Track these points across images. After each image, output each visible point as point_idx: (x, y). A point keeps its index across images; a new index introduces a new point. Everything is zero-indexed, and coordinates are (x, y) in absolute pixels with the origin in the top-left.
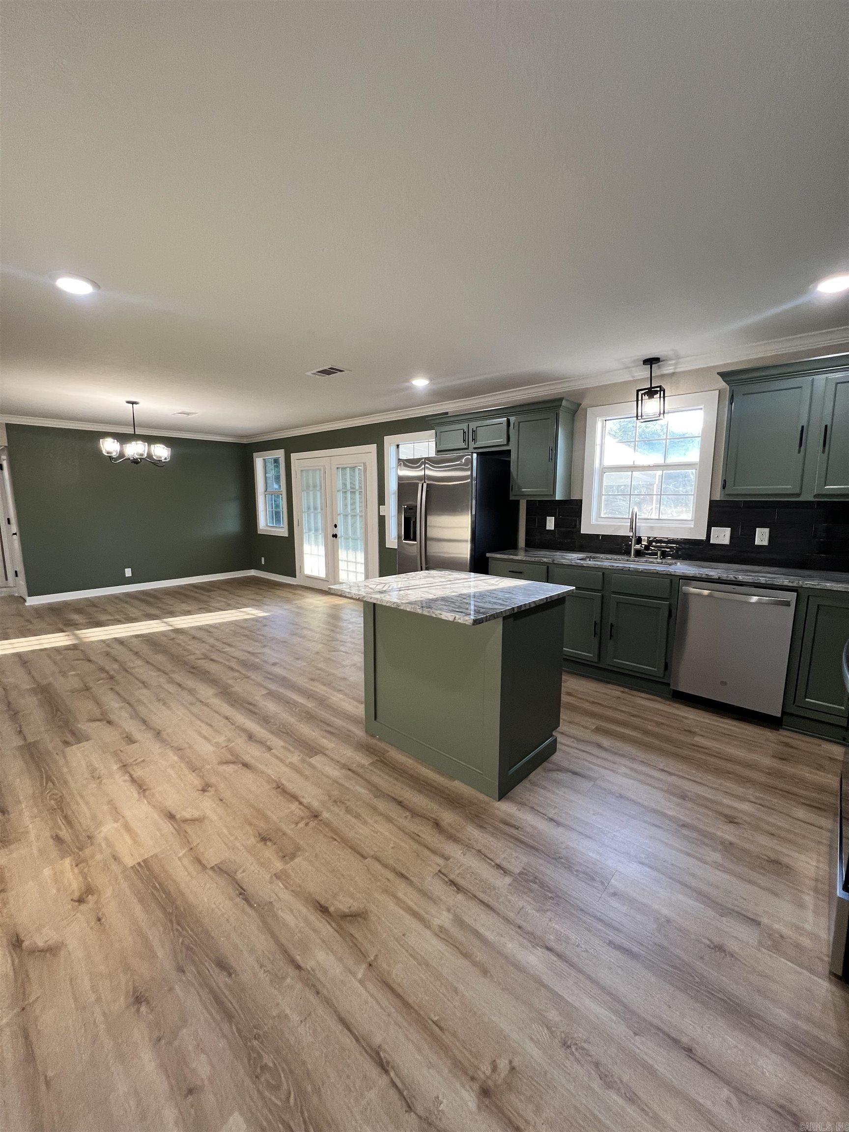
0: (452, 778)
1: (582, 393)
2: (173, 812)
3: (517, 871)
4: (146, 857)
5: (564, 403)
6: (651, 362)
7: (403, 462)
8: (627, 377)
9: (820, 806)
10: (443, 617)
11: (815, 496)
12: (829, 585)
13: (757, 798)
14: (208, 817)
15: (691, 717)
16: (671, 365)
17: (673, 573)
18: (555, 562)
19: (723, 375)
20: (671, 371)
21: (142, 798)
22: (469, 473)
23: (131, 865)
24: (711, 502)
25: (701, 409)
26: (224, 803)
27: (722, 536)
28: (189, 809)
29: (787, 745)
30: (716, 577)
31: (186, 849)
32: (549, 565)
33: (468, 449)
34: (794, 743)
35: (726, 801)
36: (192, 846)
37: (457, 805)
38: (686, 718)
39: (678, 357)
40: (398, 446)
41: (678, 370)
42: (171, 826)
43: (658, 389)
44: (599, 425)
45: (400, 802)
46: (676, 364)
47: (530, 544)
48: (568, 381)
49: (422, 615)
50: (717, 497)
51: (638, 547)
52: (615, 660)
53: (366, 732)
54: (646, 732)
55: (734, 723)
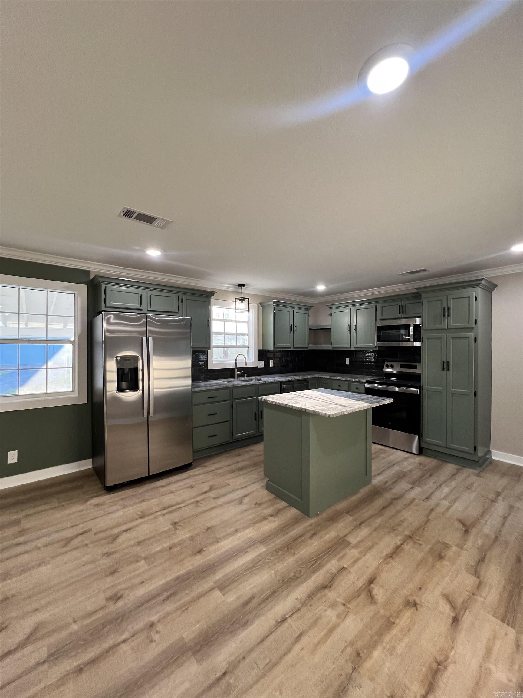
2: (450, 620)
4: (499, 622)
6: (242, 286)
14: (442, 592)
18: (234, 386)
21: (449, 660)
22: (189, 330)
23: (513, 630)
24: (258, 350)
26: (422, 586)
27: (262, 364)
28: (441, 609)
31: (476, 597)
32: (230, 388)
33: (144, 310)
36: (471, 595)
42: (465, 616)
50: (261, 348)
51: (238, 373)
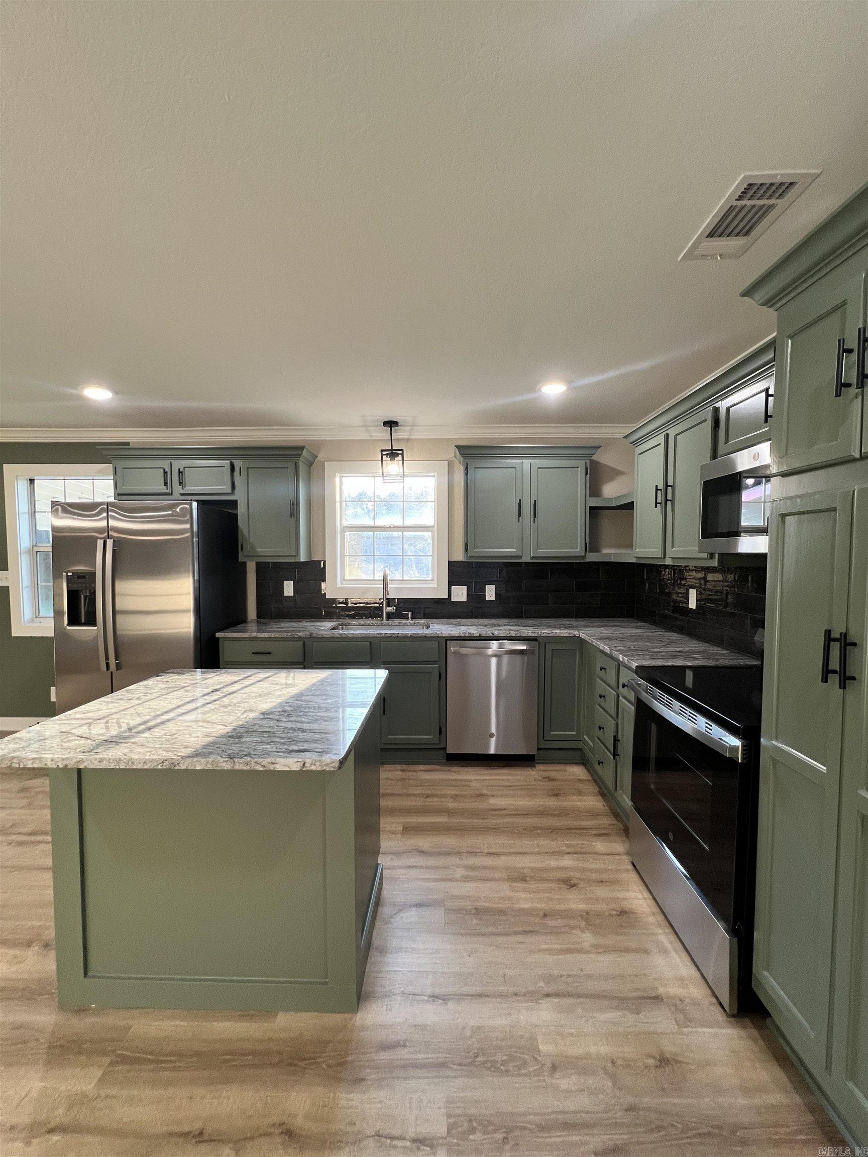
0: (269, 1013)
1: (319, 444)
3: (442, 1130)
5: (305, 453)
6: (391, 424)
7: (62, 507)
8: (364, 436)
9: (605, 832)
10: (279, 767)
11: (532, 558)
12: (558, 632)
13: (568, 846)
15: (473, 777)
16: (404, 431)
17: (440, 635)
18: (313, 635)
19: (459, 447)
20: (406, 437)
22: (188, 526)
24: (450, 562)
25: (434, 476)
27: (460, 594)
29: (550, 779)
30: (478, 635)
32: (305, 640)
33: (171, 494)
34: (553, 774)
35: (553, 863)
37: (302, 1064)
38: (470, 781)
39: (414, 425)
40: (32, 481)
41: (412, 437)
43: (401, 452)
44: (337, 480)
45: (201, 1134)
46: (411, 431)
47: (264, 615)
48: (313, 429)
49: (233, 772)
50: (459, 556)
51: (390, 609)
52: (389, 737)
53: (62, 1007)
54: (450, 813)
55: (504, 771)
